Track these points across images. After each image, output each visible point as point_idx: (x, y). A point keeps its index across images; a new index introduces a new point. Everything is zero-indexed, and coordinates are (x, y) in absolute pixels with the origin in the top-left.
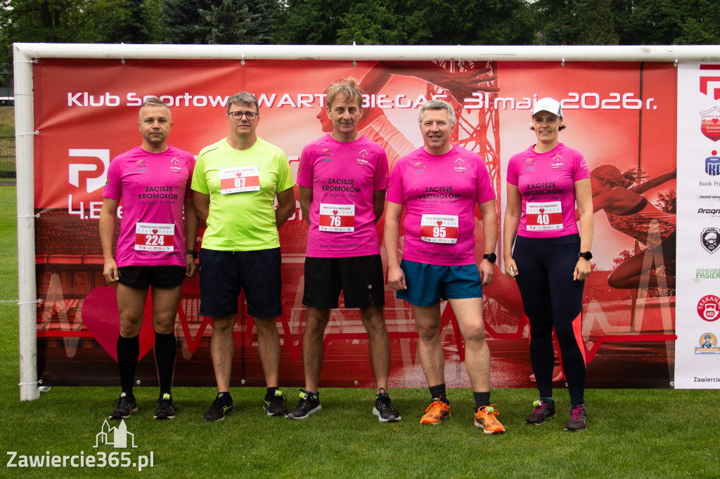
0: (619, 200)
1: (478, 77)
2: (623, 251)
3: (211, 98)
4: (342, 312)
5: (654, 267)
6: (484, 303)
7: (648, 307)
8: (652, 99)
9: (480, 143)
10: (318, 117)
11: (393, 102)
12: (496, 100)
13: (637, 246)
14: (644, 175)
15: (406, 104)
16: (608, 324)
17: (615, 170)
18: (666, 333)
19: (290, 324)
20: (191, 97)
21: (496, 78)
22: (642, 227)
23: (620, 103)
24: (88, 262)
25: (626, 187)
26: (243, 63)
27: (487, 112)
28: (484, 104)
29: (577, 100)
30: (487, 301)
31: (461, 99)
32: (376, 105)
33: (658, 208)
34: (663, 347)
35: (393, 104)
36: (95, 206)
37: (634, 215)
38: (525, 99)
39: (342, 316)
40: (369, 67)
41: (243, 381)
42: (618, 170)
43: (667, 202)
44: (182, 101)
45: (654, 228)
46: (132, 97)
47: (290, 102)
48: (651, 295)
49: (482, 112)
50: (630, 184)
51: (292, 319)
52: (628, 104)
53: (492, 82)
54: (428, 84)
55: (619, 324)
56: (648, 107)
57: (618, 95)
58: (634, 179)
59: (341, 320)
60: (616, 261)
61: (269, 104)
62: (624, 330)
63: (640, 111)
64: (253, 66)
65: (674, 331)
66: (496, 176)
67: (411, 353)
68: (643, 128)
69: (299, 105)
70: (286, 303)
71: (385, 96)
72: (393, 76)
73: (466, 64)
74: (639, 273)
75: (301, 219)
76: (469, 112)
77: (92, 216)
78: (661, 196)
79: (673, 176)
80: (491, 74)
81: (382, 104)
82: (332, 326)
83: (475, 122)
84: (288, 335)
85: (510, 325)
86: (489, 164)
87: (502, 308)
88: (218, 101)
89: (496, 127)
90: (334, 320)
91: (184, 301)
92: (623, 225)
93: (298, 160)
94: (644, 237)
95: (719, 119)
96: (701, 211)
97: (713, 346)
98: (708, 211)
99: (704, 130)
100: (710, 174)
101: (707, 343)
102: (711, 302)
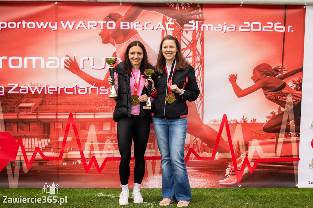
0: (270, 83)
1: (192, 12)
2: (272, 112)
3: (37, 23)
4: (114, 145)
5: (288, 121)
6: (194, 140)
7: (284, 143)
8: (291, 26)
9: (192, 51)
10: (100, 35)
11: (143, 26)
12: (203, 26)
13: (280, 109)
14: (285, 69)
15: (151, 27)
16: (262, 152)
17: (269, 66)
18: (293, 157)
19: (84, 152)
20: (26, 23)
21: (203, 13)
22: (283, 98)
23: (273, 28)
25: (275, 76)
26: (56, 3)
27: (197, 33)
28: (195, 28)
29: (248, 26)
30: (195, 139)
31: (182, 25)
32: (133, 28)
33: (292, 88)
34: (292, 164)
35: (143, 28)
37: (279, 92)
38: (219, 25)
39: (114, 148)
42: (271, 67)
43: (297, 85)
44: (21, 25)
45: (289, 99)
47: (83, 26)
48: (286, 136)
49: (194, 33)
50: (277, 74)
51: (85, 150)
52: (277, 29)
53: (200, 15)
55: (269, 152)
56: (289, 31)
57: (272, 24)
58: (279, 72)
59: (113, 150)
60: (268, 117)
61: (71, 27)
62: (271, 156)
63: (284, 33)
64: (62, 5)
65: (298, 156)
66: (201, 69)
67: (153, 168)
68: (285, 43)
69: (89, 28)
70: (82, 140)
71: (138, 23)
72: (143, 11)
73: (186, 5)
74: (280, 124)
75: (90, 93)
76: (187, 33)
78: (294, 81)
79: (301, 70)
80: (200, 11)
81: (137, 27)
82: (108, 153)
83: (190, 38)
84: (83, 159)
85: (208, 153)
86: (197, 62)
87: (204, 143)
88: (42, 25)
89: (202, 41)
90: (109, 150)
91: (24, 140)
92: (273, 97)
93: (88, 60)
94: (283, 104)
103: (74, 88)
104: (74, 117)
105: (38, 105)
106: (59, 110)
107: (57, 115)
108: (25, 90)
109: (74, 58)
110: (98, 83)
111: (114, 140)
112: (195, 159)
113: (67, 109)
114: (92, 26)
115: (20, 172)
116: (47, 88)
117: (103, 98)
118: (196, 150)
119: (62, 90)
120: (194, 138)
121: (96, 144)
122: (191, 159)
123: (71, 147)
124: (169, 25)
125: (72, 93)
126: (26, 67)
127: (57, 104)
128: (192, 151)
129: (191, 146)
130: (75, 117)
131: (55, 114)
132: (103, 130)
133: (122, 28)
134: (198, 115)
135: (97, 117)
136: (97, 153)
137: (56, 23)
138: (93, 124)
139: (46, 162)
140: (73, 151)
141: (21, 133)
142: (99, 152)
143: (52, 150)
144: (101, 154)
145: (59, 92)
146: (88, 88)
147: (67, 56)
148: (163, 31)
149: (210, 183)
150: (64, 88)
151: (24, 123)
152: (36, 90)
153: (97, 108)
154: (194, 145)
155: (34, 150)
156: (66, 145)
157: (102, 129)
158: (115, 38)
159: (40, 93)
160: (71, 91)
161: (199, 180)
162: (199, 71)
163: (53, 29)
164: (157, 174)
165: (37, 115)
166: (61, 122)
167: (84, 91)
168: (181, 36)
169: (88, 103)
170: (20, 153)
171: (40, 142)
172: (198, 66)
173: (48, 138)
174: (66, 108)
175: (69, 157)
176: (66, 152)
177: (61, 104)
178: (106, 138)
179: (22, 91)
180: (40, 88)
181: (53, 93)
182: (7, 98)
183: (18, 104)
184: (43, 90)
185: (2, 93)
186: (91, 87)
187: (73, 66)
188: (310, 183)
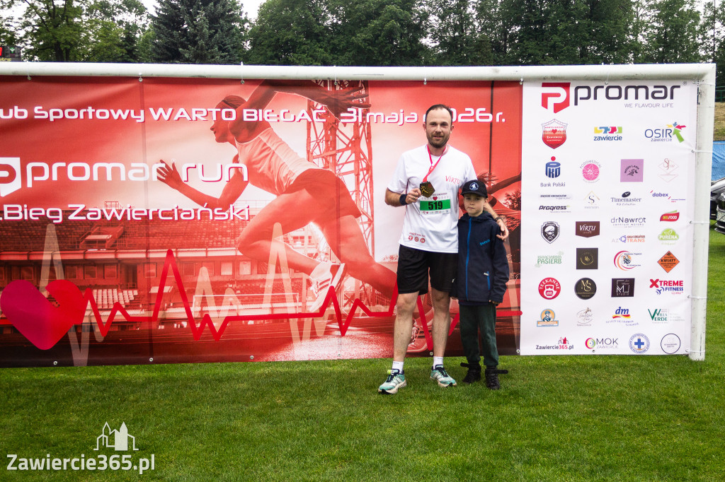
1: (352, 95)
3: (112, 111)
4: (239, 297)
6: (361, 288)
8: (501, 113)
9: (355, 153)
10: (212, 129)
11: (278, 116)
12: (368, 115)
14: (494, 178)
15: (290, 118)
18: (512, 310)
19: (192, 309)
20: (94, 110)
21: (368, 95)
23: (474, 117)
26: (141, 80)
27: (361, 125)
28: (357, 118)
30: (363, 285)
31: (337, 114)
32: (263, 118)
33: (506, 206)
34: (511, 321)
35: (278, 118)
36: (9, 209)
38: (392, 114)
39: (239, 301)
41: (151, 360)
43: (513, 201)
44: (86, 114)
46: (38, 110)
47: (186, 115)
49: (356, 125)
51: (193, 305)
52: (480, 117)
53: (365, 99)
54: (308, 101)
56: (498, 120)
57: (472, 110)
59: (237, 304)
61: (166, 117)
63: (491, 123)
64: (149, 83)
65: (519, 308)
66: (368, 180)
67: (299, 330)
68: (493, 138)
69: (194, 119)
70: (188, 291)
71: (270, 111)
72: (278, 93)
73: (341, 83)
75: (199, 218)
76: (345, 126)
77: (6, 218)
78: (508, 195)
79: (519, 179)
80: (363, 92)
81: (268, 118)
82: (230, 310)
83: (350, 134)
84: (190, 319)
85: (383, 305)
86: (362, 170)
87: (376, 291)
88: (119, 114)
89: (369, 138)
90: (231, 304)
91: (95, 291)
93: (195, 167)
95: (558, 129)
96: (542, 208)
97: (552, 320)
98: (548, 208)
99: (545, 140)
100: (550, 176)
101: (547, 318)
102: (550, 283)
103: (173, 210)
104: (175, 255)
105: (117, 237)
106: (151, 245)
107: (147, 253)
108: (95, 213)
109: (173, 165)
110: (211, 203)
111: (238, 289)
112: (363, 315)
113: (164, 243)
115: (90, 341)
116: (131, 211)
117: (219, 225)
118: (364, 302)
119: (155, 214)
120: (361, 284)
121: (210, 296)
122: (358, 315)
123: (170, 301)
124: (317, 113)
125: (171, 218)
126: (96, 178)
127: (148, 235)
128: (358, 303)
129: (357, 297)
130: (177, 255)
131: (145, 251)
132: (220, 275)
133: (245, 119)
134: (367, 249)
135: (210, 254)
136: (212, 309)
137: (142, 112)
138: (205, 266)
139: (132, 326)
140: (174, 307)
141: (90, 280)
142: (215, 308)
143: (141, 306)
144: (218, 311)
145: (151, 218)
146: (196, 210)
147: (162, 162)
148: (309, 124)
149: (387, 350)
150: (158, 210)
151: (95, 265)
152: (114, 214)
153: (211, 241)
154: (361, 294)
155: (112, 307)
156: (163, 298)
157: (219, 273)
158: (236, 134)
159: (119, 218)
160: (168, 216)
161: (370, 346)
162: (366, 182)
163: (138, 121)
164: (306, 338)
165: (116, 253)
166: (153, 263)
167: (190, 215)
168: (336, 131)
169: (196, 234)
170: (89, 312)
171: (121, 294)
172: (364, 176)
173: (133, 288)
174: (162, 242)
175: (168, 316)
176: (164, 310)
177: (154, 235)
178: (226, 286)
179: (91, 216)
180: (121, 210)
181: (140, 219)
182: (67, 227)
183: (86, 236)
184: (125, 214)
185: (58, 219)
186: (201, 208)
187: (170, 177)
188: (539, 347)
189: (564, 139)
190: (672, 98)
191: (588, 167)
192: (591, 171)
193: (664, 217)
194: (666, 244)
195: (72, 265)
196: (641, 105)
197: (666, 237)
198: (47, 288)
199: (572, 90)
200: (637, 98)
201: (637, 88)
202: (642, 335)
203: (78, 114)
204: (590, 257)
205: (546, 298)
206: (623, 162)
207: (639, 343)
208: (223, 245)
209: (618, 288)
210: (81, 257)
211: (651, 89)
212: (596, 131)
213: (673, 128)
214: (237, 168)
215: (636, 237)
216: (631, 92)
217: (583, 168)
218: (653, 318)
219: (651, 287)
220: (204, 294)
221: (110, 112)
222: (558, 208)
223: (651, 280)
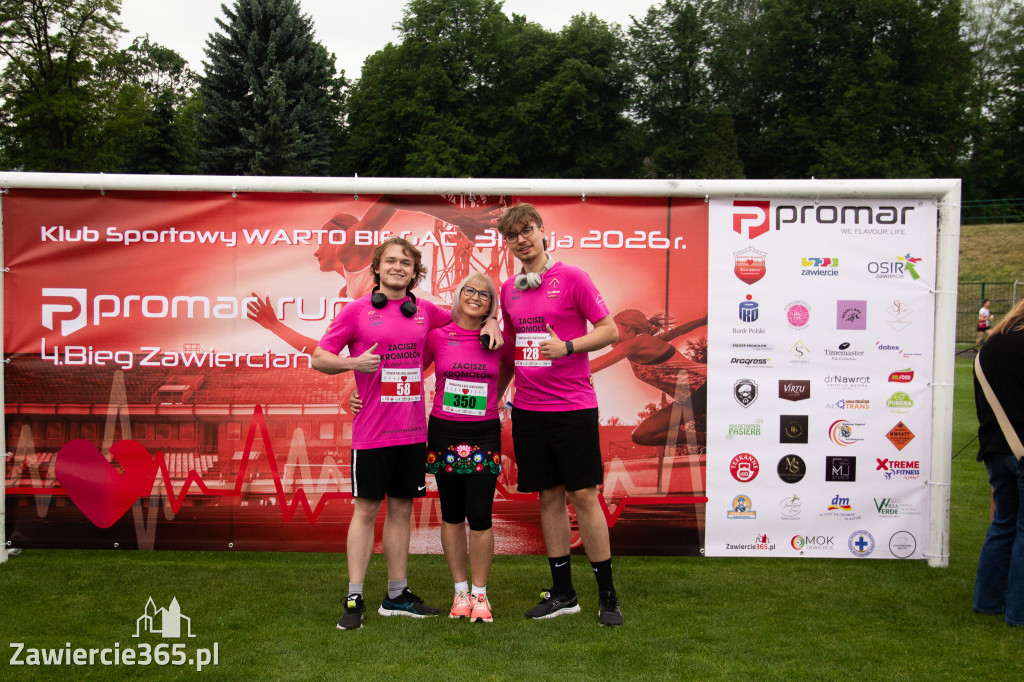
0: (644, 348)
1: (490, 213)
2: (648, 404)
3: (199, 233)
4: (340, 469)
5: (682, 422)
7: (676, 466)
8: (681, 238)
10: (316, 255)
13: (664, 398)
14: (672, 321)
16: (632, 485)
17: (640, 315)
18: (695, 495)
19: (283, 482)
20: (177, 232)
22: (670, 378)
23: (646, 242)
24: (63, 412)
25: (652, 334)
26: (234, 196)
27: (501, 251)
28: (497, 243)
29: (598, 238)
31: (472, 237)
33: (687, 357)
34: (693, 510)
36: (71, 351)
37: (661, 364)
39: (340, 474)
40: (372, 201)
41: (231, 545)
43: (697, 351)
44: (167, 236)
45: (683, 379)
46: (112, 231)
47: (286, 238)
48: (679, 453)
49: (495, 251)
50: (656, 331)
51: (284, 476)
52: (654, 243)
54: (436, 220)
55: (644, 485)
56: (676, 247)
57: (643, 234)
58: (661, 326)
59: (339, 477)
60: (641, 415)
61: (262, 241)
62: (650, 491)
63: (668, 252)
64: (246, 199)
65: (704, 492)
68: (671, 269)
69: (295, 242)
70: (279, 457)
72: (398, 211)
73: (478, 198)
74: (666, 428)
75: (295, 366)
76: (481, 251)
77: (67, 362)
78: (691, 344)
79: (704, 322)
82: (329, 485)
83: (487, 262)
84: (280, 494)
88: (207, 237)
90: (331, 477)
91: (167, 455)
92: (649, 376)
94: (671, 389)
95: (755, 260)
96: (735, 361)
97: (747, 510)
98: (742, 361)
99: (738, 273)
100: (744, 320)
101: (741, 506)
102: (745, 461)
103: (264, 355)
104: (264, 412)
105: (195, 389)
106: (236, 399)
107: (231, 409)
108: (172, 358)
109: (267, 299)
111: (340, 458)
113: (252, 397)
114: (301, 239)
115: (158, 519)
116: (214, 356)
119: (243, 361)
121: (305, 465)
123: (257, 471)
124: (446, 236)
125: (261, 366)
126: (174, 314)
127: (233, 387)
130: (266, 412)
131: (228, 406)
132: (319, 439)
133: (357, 243)
135: (307, 412)
136: (306, 482)
137: (234, 234)
138: (301, 427)
139: (209, 501)
140: (261, 478)
141: (162, 442)
142: (310, 481)
143: (221, 476)
144: (315, 485)
145: (237, 365)
146: (292, 356)
147: (254, 295)
148: (435, 249)
149: (529, 545)
150: (246, 356)
151: (168, 423)
152: (194, 359)
153: (309, 395)
155: (186, 476)
156: (248, 467)
157: (317, 436)
158: (345, 261)
159: (200, 364)
160: (258, 363)
163: (228, 245)
164: (424, 525)
165: (194, 409)
166: (238, 422)
167: (284, 362)
168: (469, 258)
169: (290, 386)
170: (158, 482)
171: (197, 460)
173: (213, 453)
174: (249, 395)
175: (253, 490)
176: (249, 481)
177: (240, 386)
178: (325, 453)
179: (167, 361)
180: (202, 355)
181: (224, 365)
182: (138, 374)
183: (158, 387)
184: (207, 360)
185: (127, 365)
186: (299, 354)
187: (263, 314)
188: (730, 547)
189: (762, 273)
190: (903, 222)
191: (795, 308)
192: (798, 315)
193: (896, 377)
194: (897, 412)
195: (141, 422)
196: (862, 231)
197: (897, 403)
198: (111, 450)
199: (772, 211)
200: (857, 221)
201: (857, 209)
202: (866, 533)
203: (159, 237)
204: (797, 427)
205: (739, 480)
206: (840, 304)
207: (861, 543)
208: (323, 400)
209: (834, 470)
210: (152, 412)
211: (876, 211)
212: (804, 262)
213: (905, 262)
214: (344, 303)
215: (858, 402)
216: (850, 214)
217: (788, 310)
218: (879, 510)
219: (878, 468)
220: (298, 463)
221: (196, 236)
222: (756, 361)
223: (879, 460)
